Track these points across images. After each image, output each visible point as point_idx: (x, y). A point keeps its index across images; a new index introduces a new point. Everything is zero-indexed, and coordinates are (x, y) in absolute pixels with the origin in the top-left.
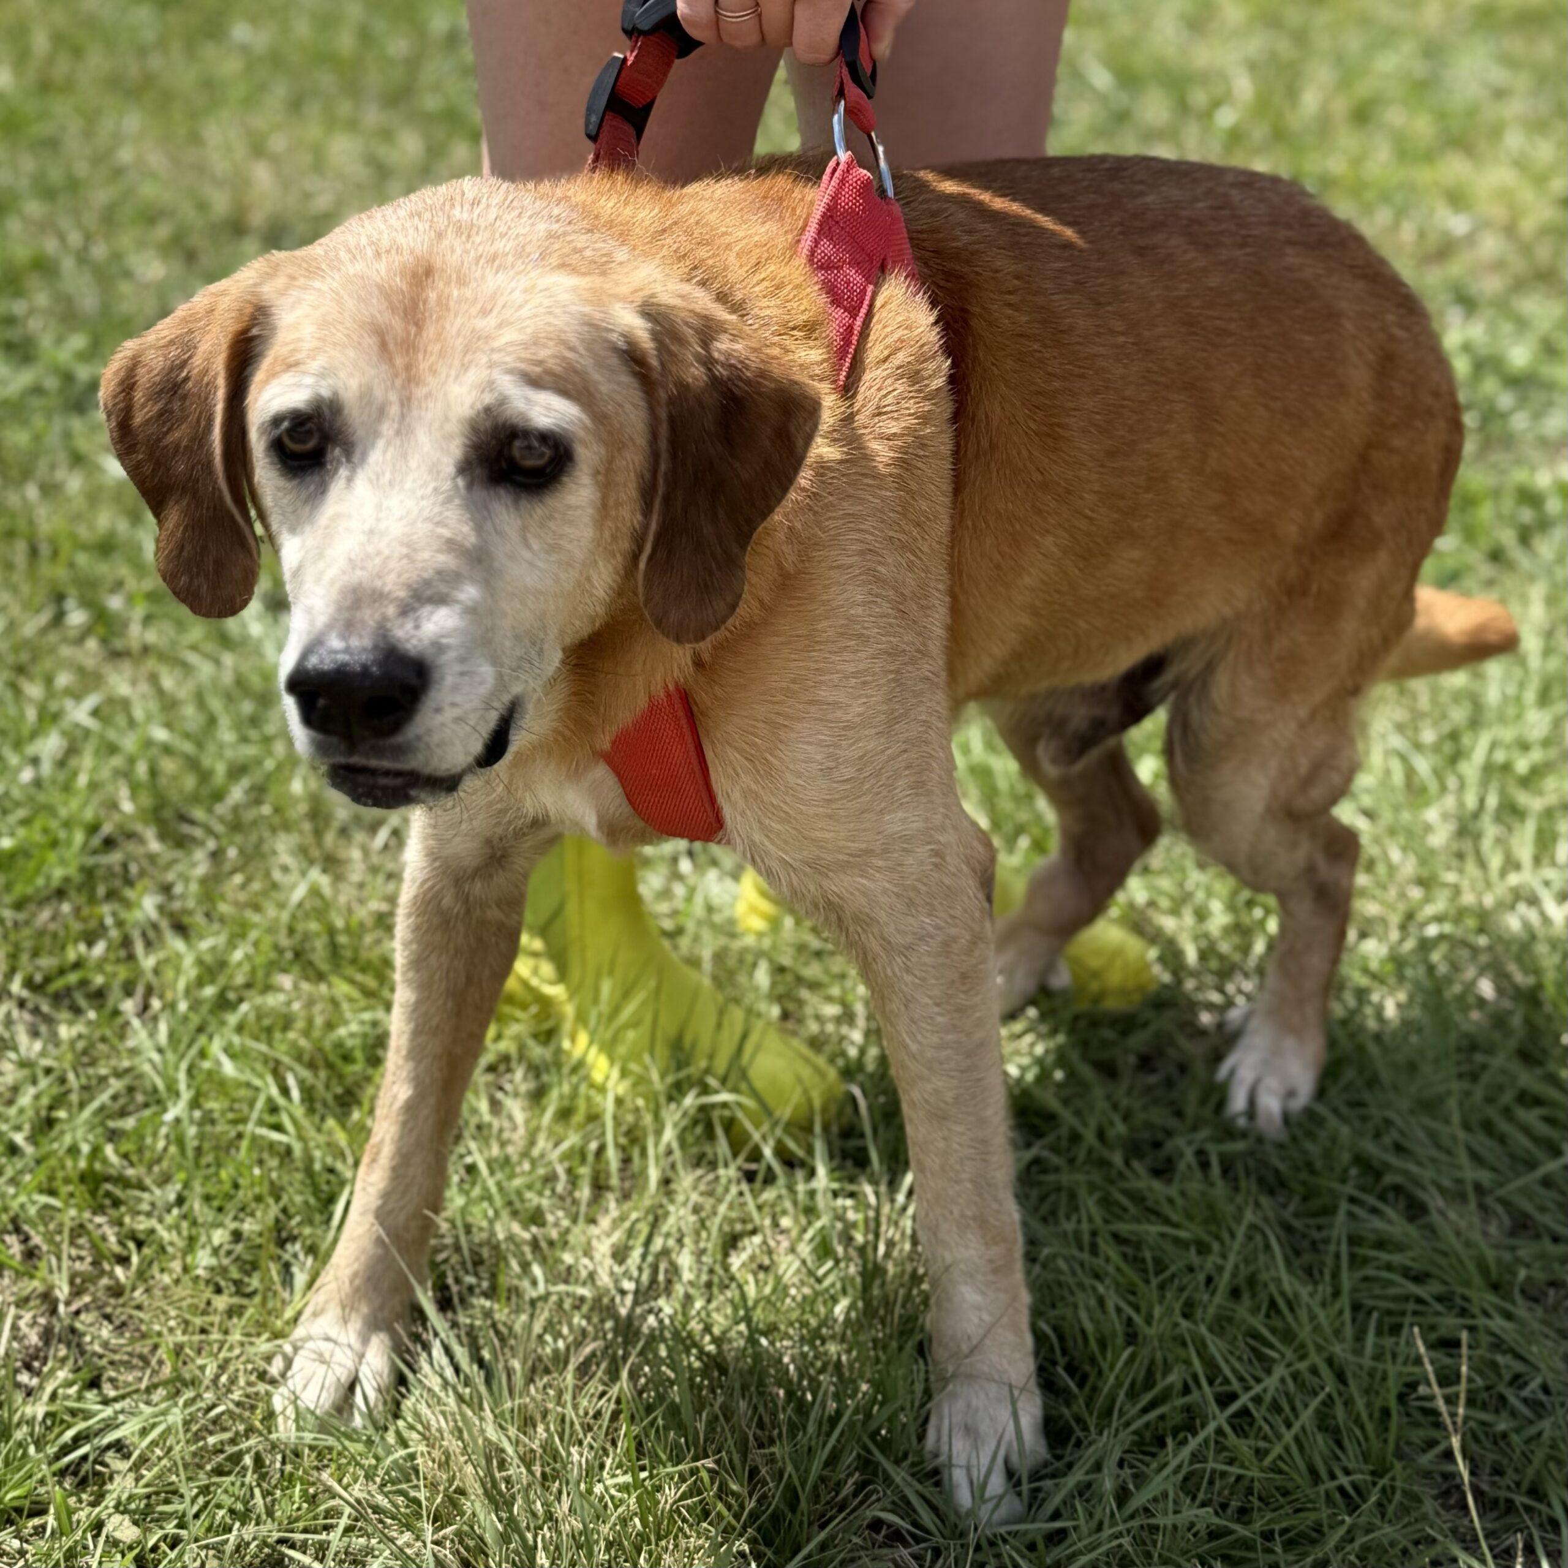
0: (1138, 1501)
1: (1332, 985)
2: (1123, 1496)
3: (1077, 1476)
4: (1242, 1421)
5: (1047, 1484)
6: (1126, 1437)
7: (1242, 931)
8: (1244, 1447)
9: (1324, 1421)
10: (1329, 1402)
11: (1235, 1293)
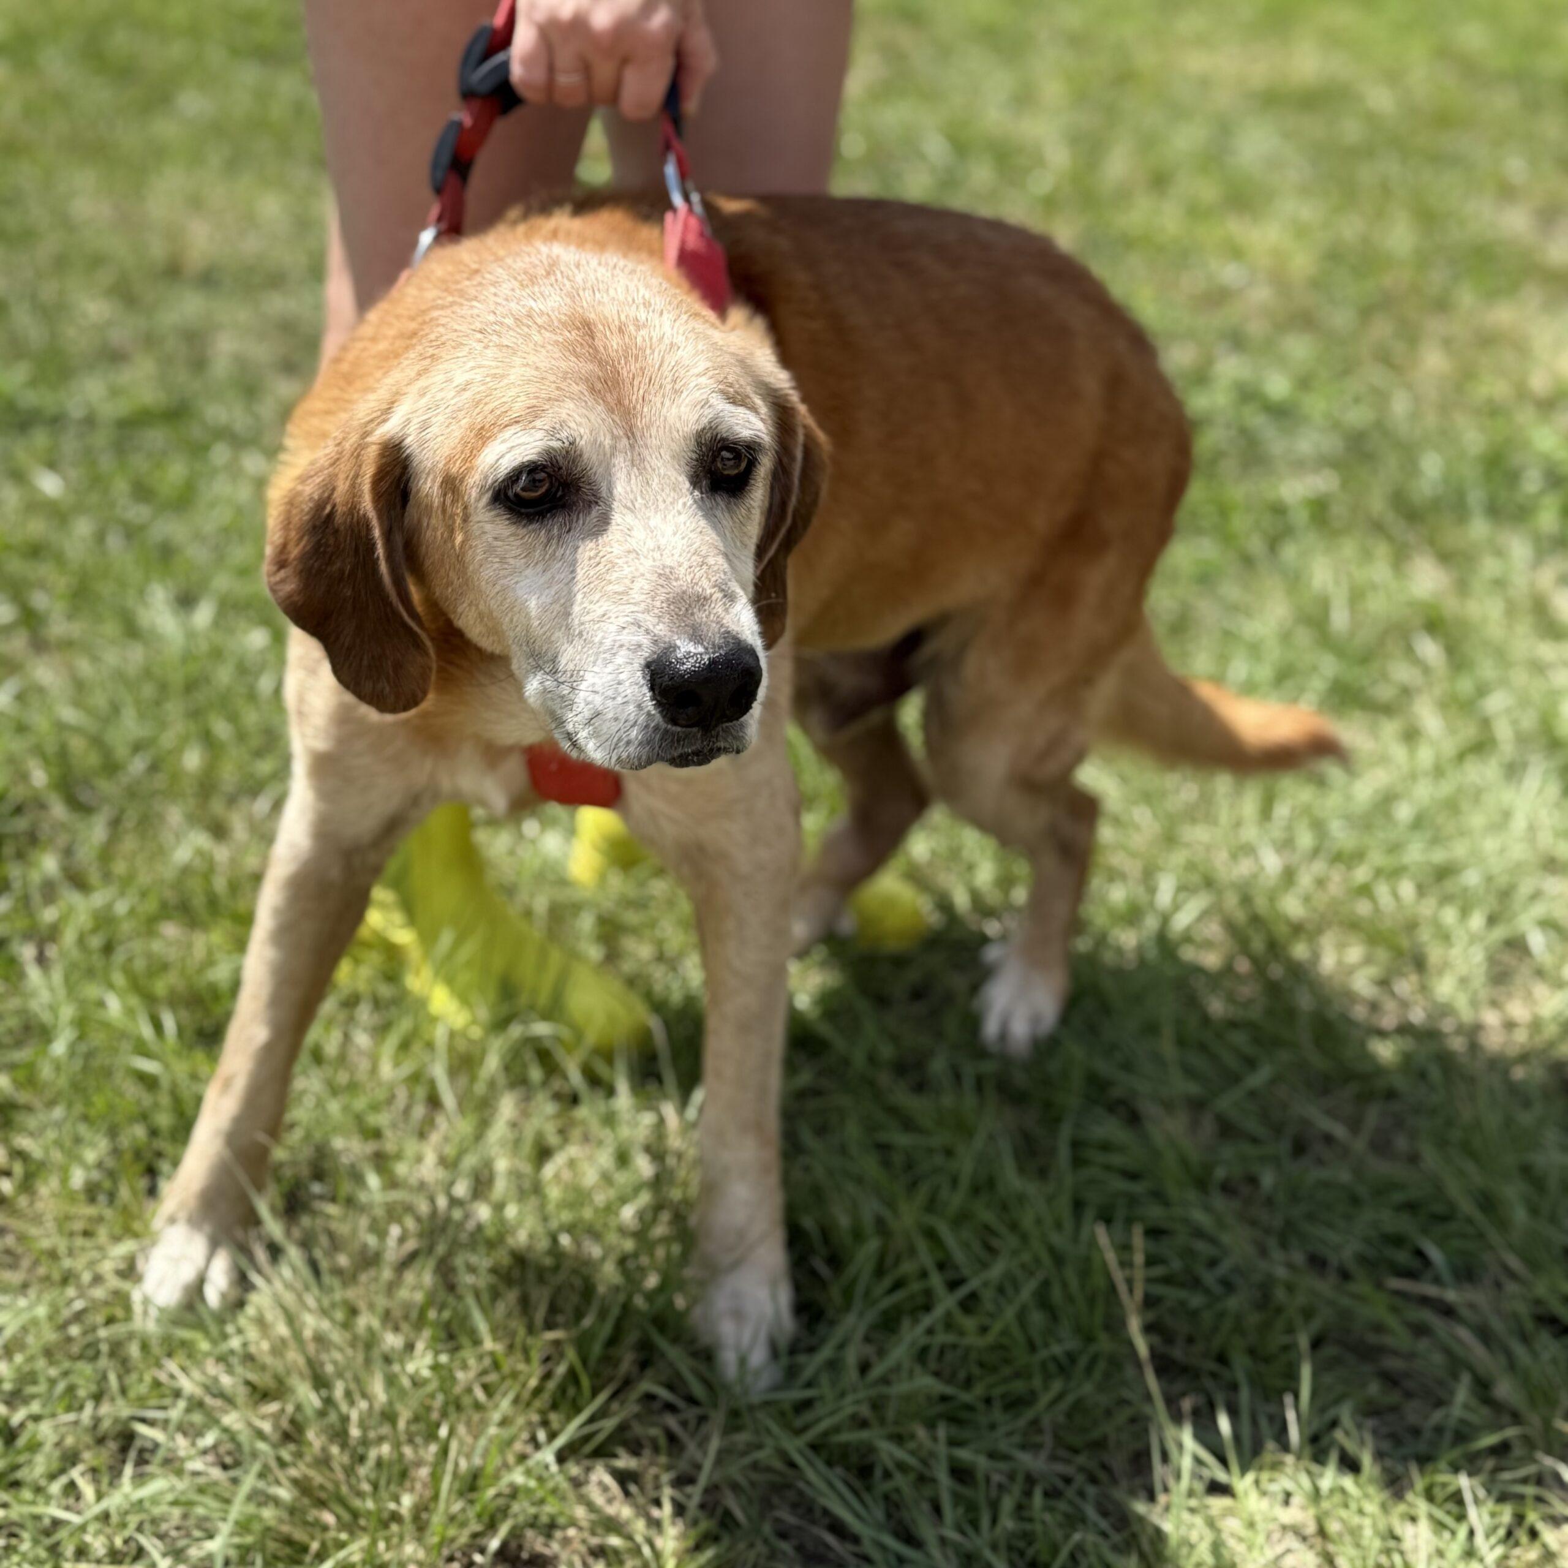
0: (876, 1372)
1: (1076, 926)
2: (864, 1368)
3: (826, 1352)
4: (970, 1304)
5: (802, 1359)
6: (872, 1316)
7: (1005, 882)
8: (969, 1323)
9: (1043, 1299)
10: (1046, 1284)
11: (976, 1190)
